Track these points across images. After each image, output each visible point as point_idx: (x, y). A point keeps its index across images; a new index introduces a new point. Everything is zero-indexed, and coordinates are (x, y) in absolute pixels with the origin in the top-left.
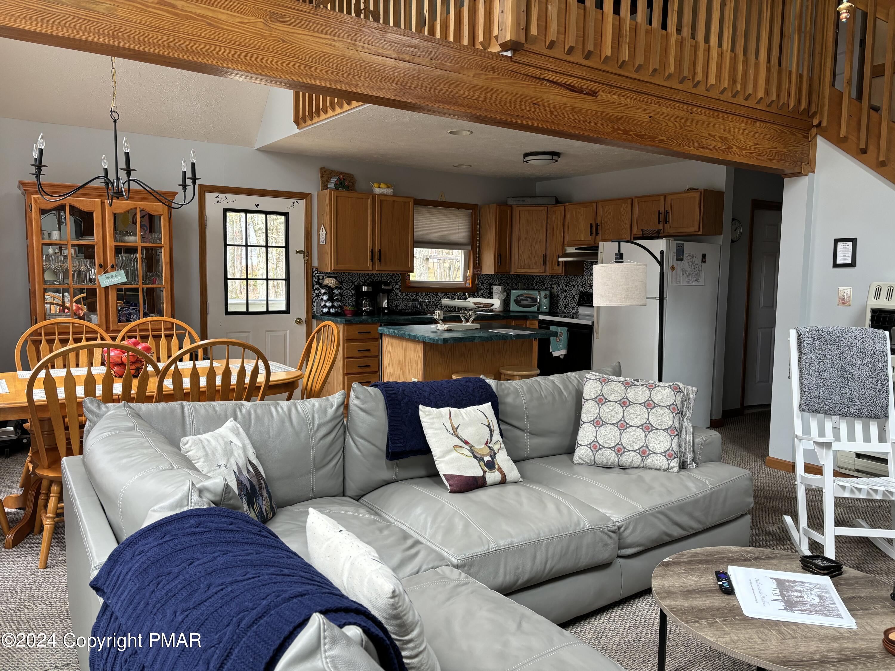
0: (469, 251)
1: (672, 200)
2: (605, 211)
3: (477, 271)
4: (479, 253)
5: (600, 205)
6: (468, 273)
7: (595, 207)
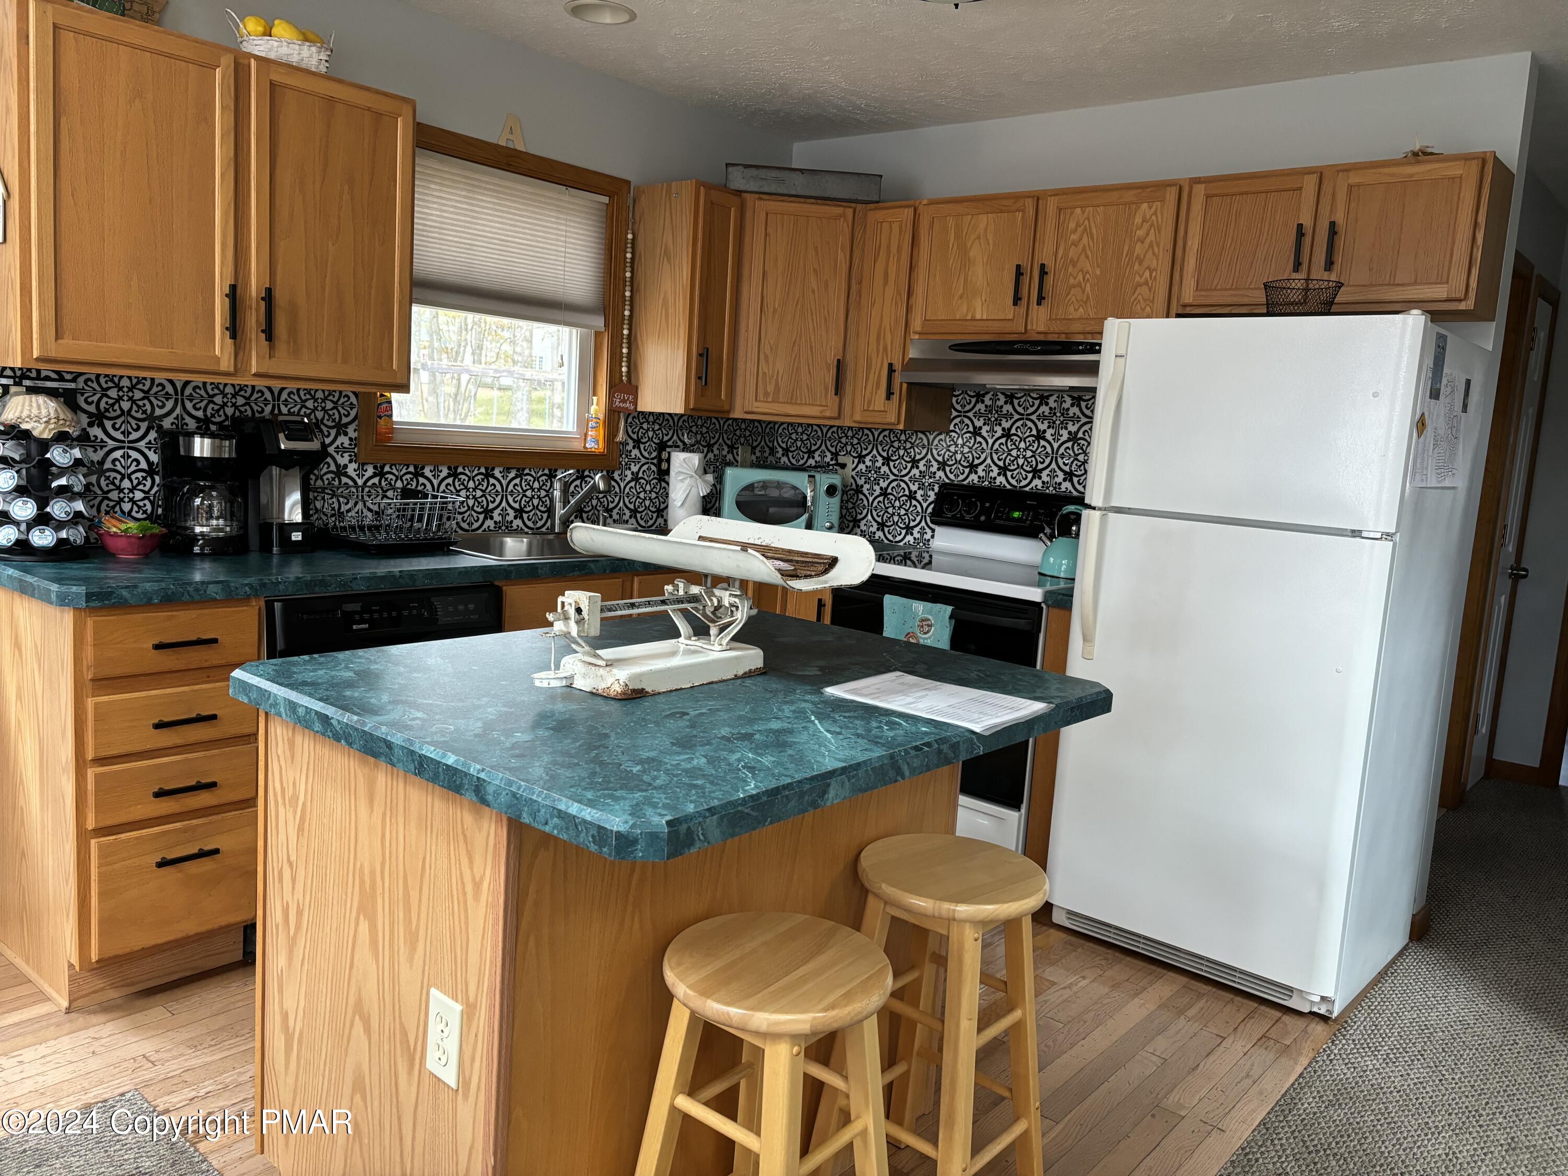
0: (598, 334)
1: (1350, 187)
2: (1072, 225)
3: (624, 401)
4: (632, 341)
5: (1052, 205)
6: (593, 408)
7: (1031, 212)
